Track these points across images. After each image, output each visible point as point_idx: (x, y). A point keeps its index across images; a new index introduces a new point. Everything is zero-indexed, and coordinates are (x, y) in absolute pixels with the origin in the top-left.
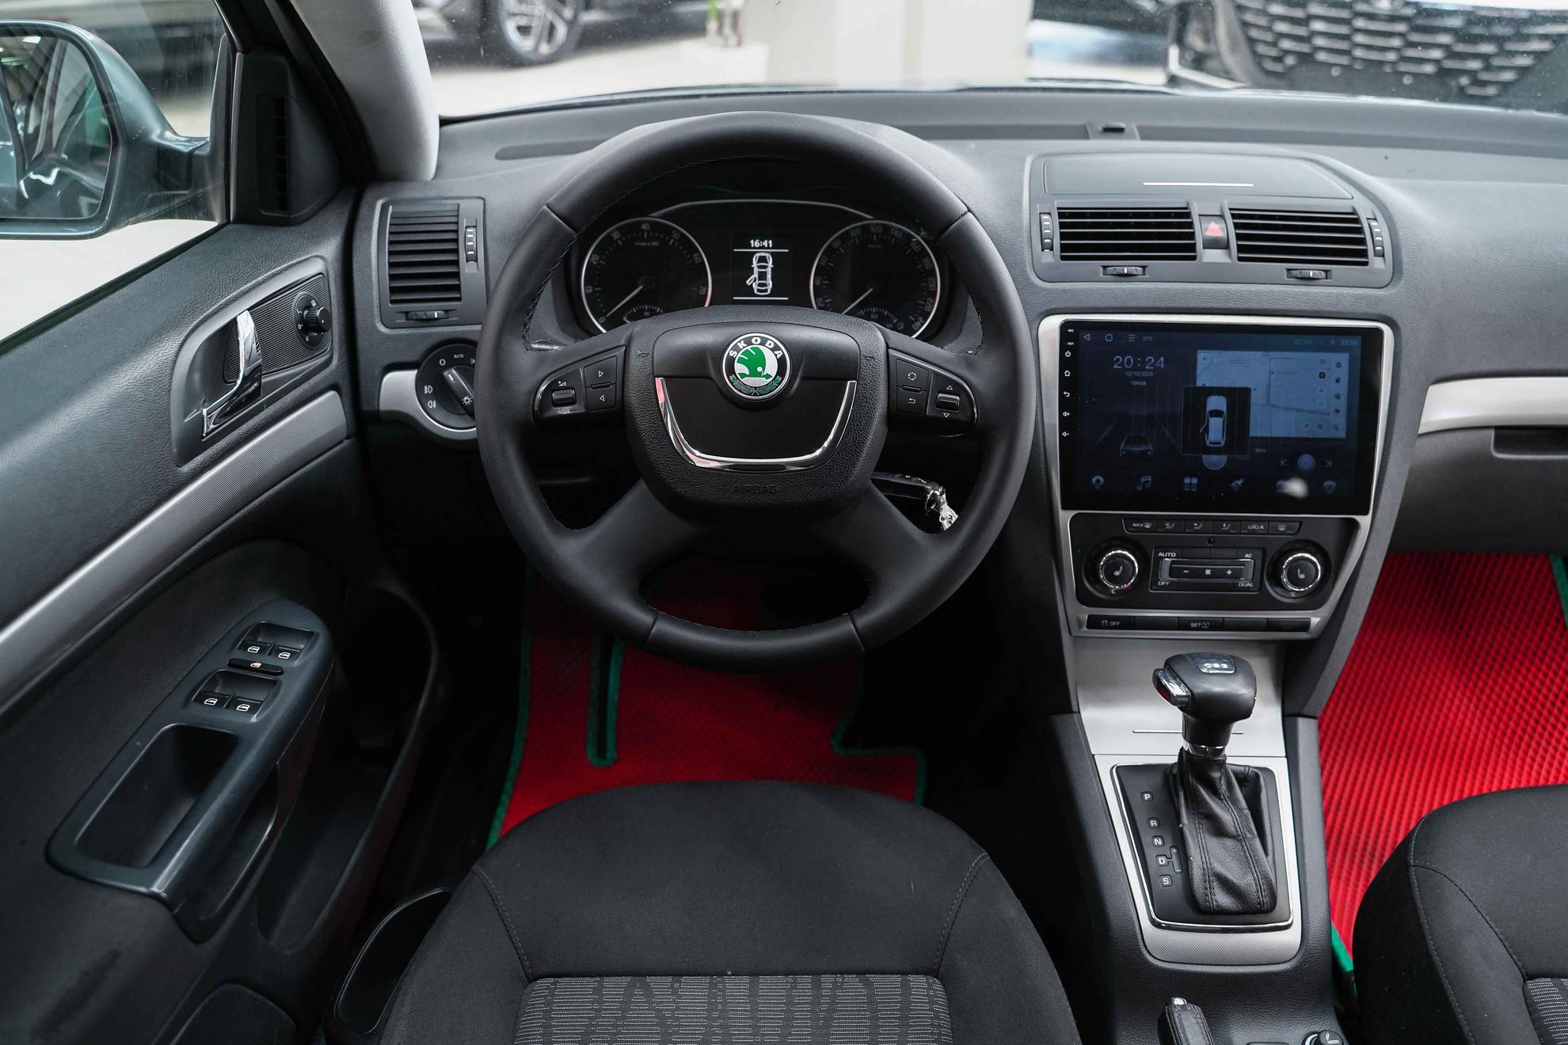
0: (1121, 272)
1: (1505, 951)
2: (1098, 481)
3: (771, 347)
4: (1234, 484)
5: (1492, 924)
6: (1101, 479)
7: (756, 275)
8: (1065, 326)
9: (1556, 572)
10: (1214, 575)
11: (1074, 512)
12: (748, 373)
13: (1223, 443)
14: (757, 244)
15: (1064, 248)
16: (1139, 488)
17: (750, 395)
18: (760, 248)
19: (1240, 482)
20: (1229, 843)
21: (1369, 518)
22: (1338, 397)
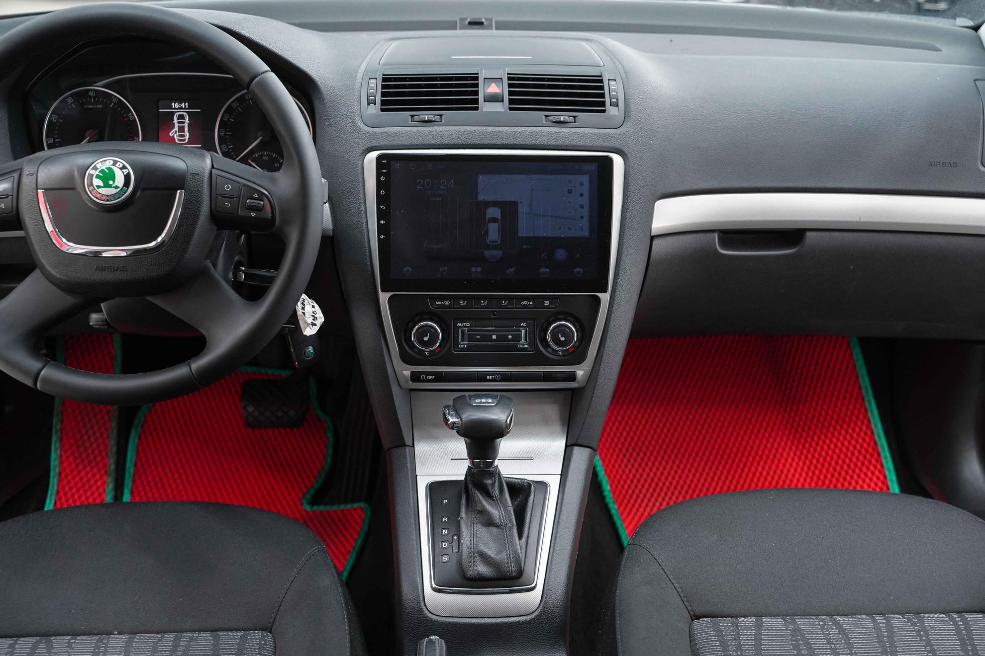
0: (423, 119)
1: (679, 599)
2: (408, 271)
3: (120, 167)
4: (508, 272)
5: (674, 581)
6: (410, 269)
7: (176, 129)
8: (379, 158)
9: (855, 357)
10: (500, 338)
11: (391, 294)
12: (102, 185)
13: (499, 242)
14: (177, 105)
15: (383, 103)
16: (439, 276)
17: (104, 200)
18: (179, 108)
19: (512, 270)
20: (495, 530)
21: (608, 295)
22: (582, 207)
